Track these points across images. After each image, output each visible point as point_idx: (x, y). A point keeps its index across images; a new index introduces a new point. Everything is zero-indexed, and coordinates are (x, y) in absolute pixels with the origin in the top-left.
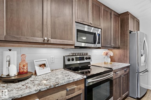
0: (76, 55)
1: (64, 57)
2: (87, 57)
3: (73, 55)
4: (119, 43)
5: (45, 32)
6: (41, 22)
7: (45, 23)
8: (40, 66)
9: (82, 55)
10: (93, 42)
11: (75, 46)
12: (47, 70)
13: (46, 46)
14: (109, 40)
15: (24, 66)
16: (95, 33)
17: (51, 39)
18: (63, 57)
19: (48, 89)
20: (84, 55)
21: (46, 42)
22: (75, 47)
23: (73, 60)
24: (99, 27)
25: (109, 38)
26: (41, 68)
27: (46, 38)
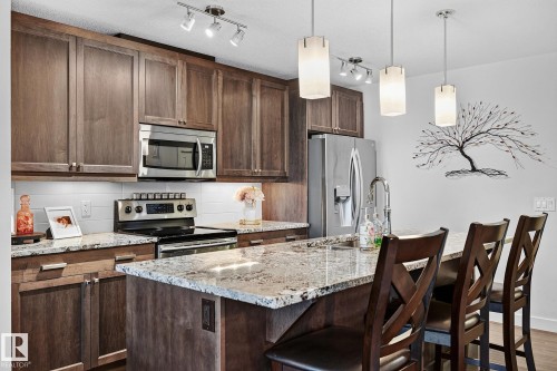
0: (148, 199)
1: (116, 204)
2: (184, 203)
3: (140, 199)
4: (283, 163)
5: (73, 151)
6: (64, 134)
7: (72, 134)
8: (59, 220)
9: (168, 199)
10: (191, 166)
11: (140, 175)
12: (74, 230)
13: (73, 178)
14: (245, 159)
15: (27, 218)
16: (196, 144)
17: (85, 163)
18: (113, 204)
19: (81, 251)
20: (175, 199)
21: (74, 170)
22: (139, 178)
23: (139, 210)
24: (209, 127)
25: (244, 153)
26: (61, 224)
27: (74, 164)
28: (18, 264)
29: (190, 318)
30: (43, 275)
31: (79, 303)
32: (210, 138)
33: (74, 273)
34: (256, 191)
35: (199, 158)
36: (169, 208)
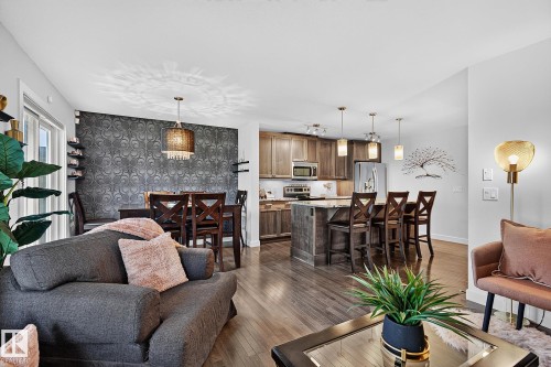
0: (294, 187)
2: (306, 188)
3: (292, 187)
4: (344, 173)
5: (273, 171)
7: (273, 167)
9: (300, 187)
12: (272, 196)
14: (329, 172)
16: (311, 167)
17: (277, 175)
18: (283, 188)
20: (302, 187)
21: (273, 177)
22: (292, 179)
23: (291, 190)
24: (315, 161)
25: (329, 170)
27: (273, 175)
28: (261, 203)
29: (307, 213)
30: (266, 207)
31: (275, 217)
32: (316, 165)
33: (274, 207)
34: (333, 184)
35: (312, 172)
36: (301, 190)
